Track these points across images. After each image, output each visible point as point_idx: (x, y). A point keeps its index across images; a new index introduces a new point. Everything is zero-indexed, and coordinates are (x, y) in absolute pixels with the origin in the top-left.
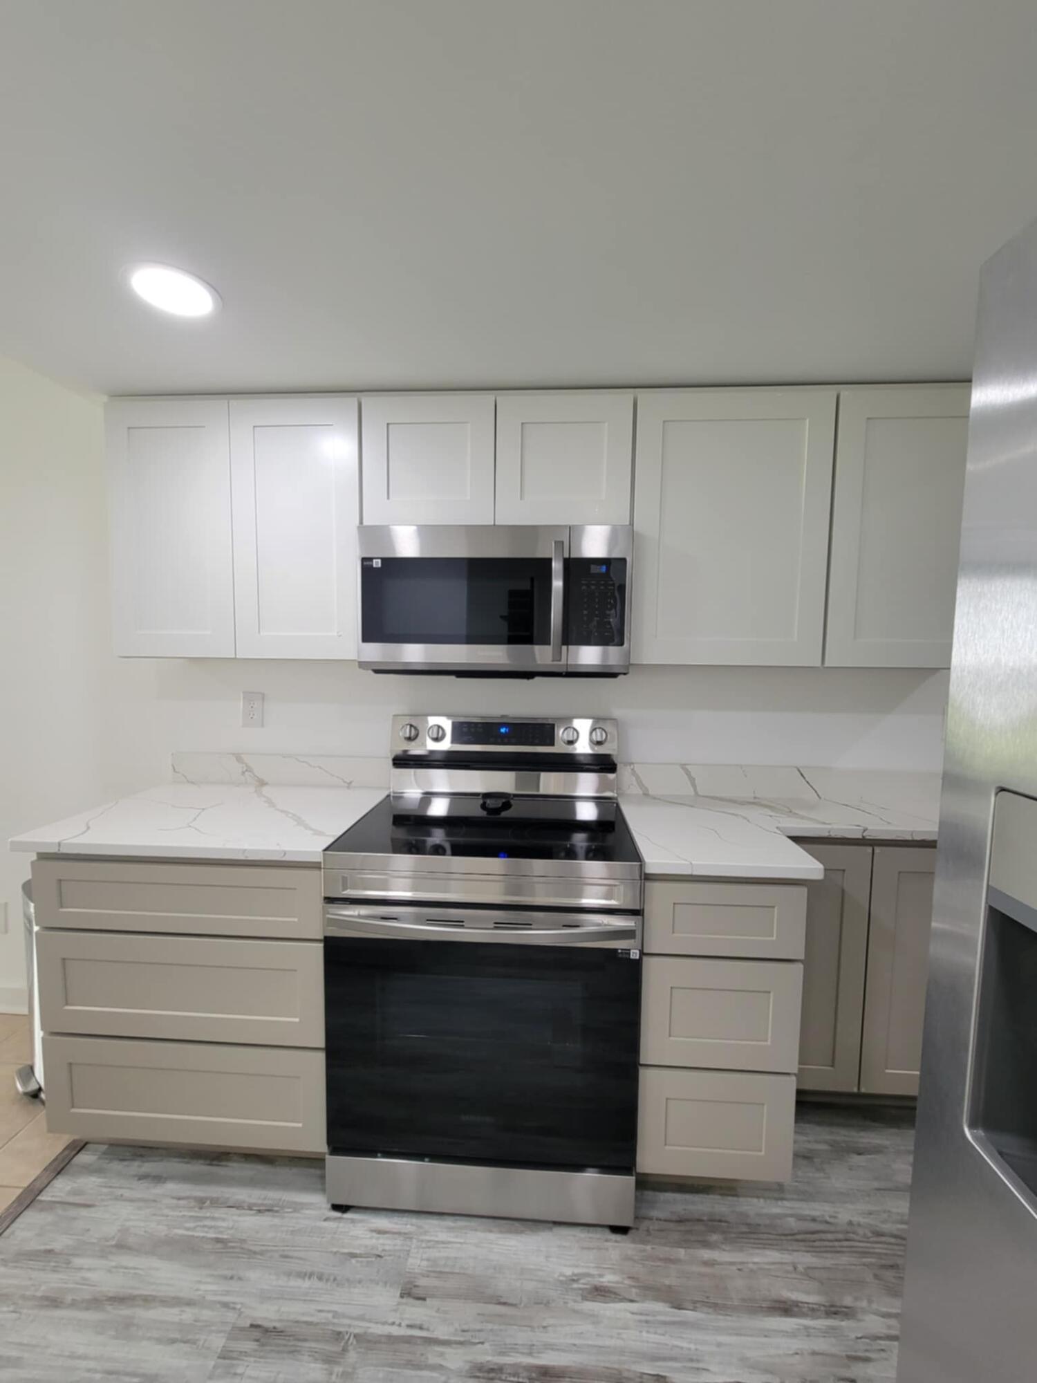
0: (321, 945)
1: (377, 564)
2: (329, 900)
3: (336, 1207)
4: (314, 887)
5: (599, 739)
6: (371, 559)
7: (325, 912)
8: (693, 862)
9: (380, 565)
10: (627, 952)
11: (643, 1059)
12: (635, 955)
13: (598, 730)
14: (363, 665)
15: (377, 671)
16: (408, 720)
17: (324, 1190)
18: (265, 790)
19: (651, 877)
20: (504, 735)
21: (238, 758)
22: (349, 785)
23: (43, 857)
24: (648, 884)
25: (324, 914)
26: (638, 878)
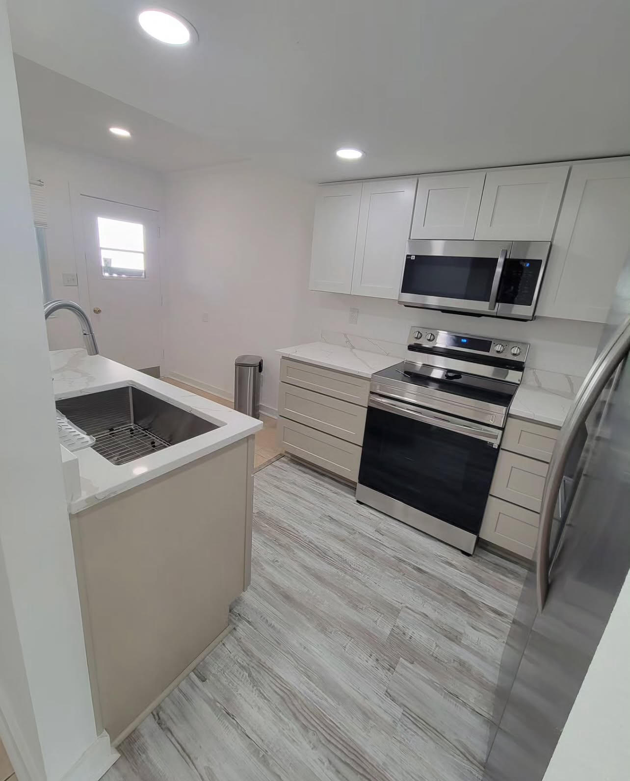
0: (366, 409)
1: (413, 258)
2: (372, 393)
3: (358, 501)
4: (367, 387)
5: (515, 353)
6: (411, 256)
7: (369, 397)
8: (535, 414)
9: (414, 259)
10: (492, 444)
11: (491, 492)
12: (495, 446)
13: (517, 348)
14: (400, 303)
15: (406, 306)
16: (417, 329)
17: (355, 496)
18: (354, 350)
19: (512, 416)
20: (464, 343)
21: (345, 335)
22: (388, 355)
23: (283, 358)
24: (509, 419)
25: (369, 398)
26: (504, 413)
